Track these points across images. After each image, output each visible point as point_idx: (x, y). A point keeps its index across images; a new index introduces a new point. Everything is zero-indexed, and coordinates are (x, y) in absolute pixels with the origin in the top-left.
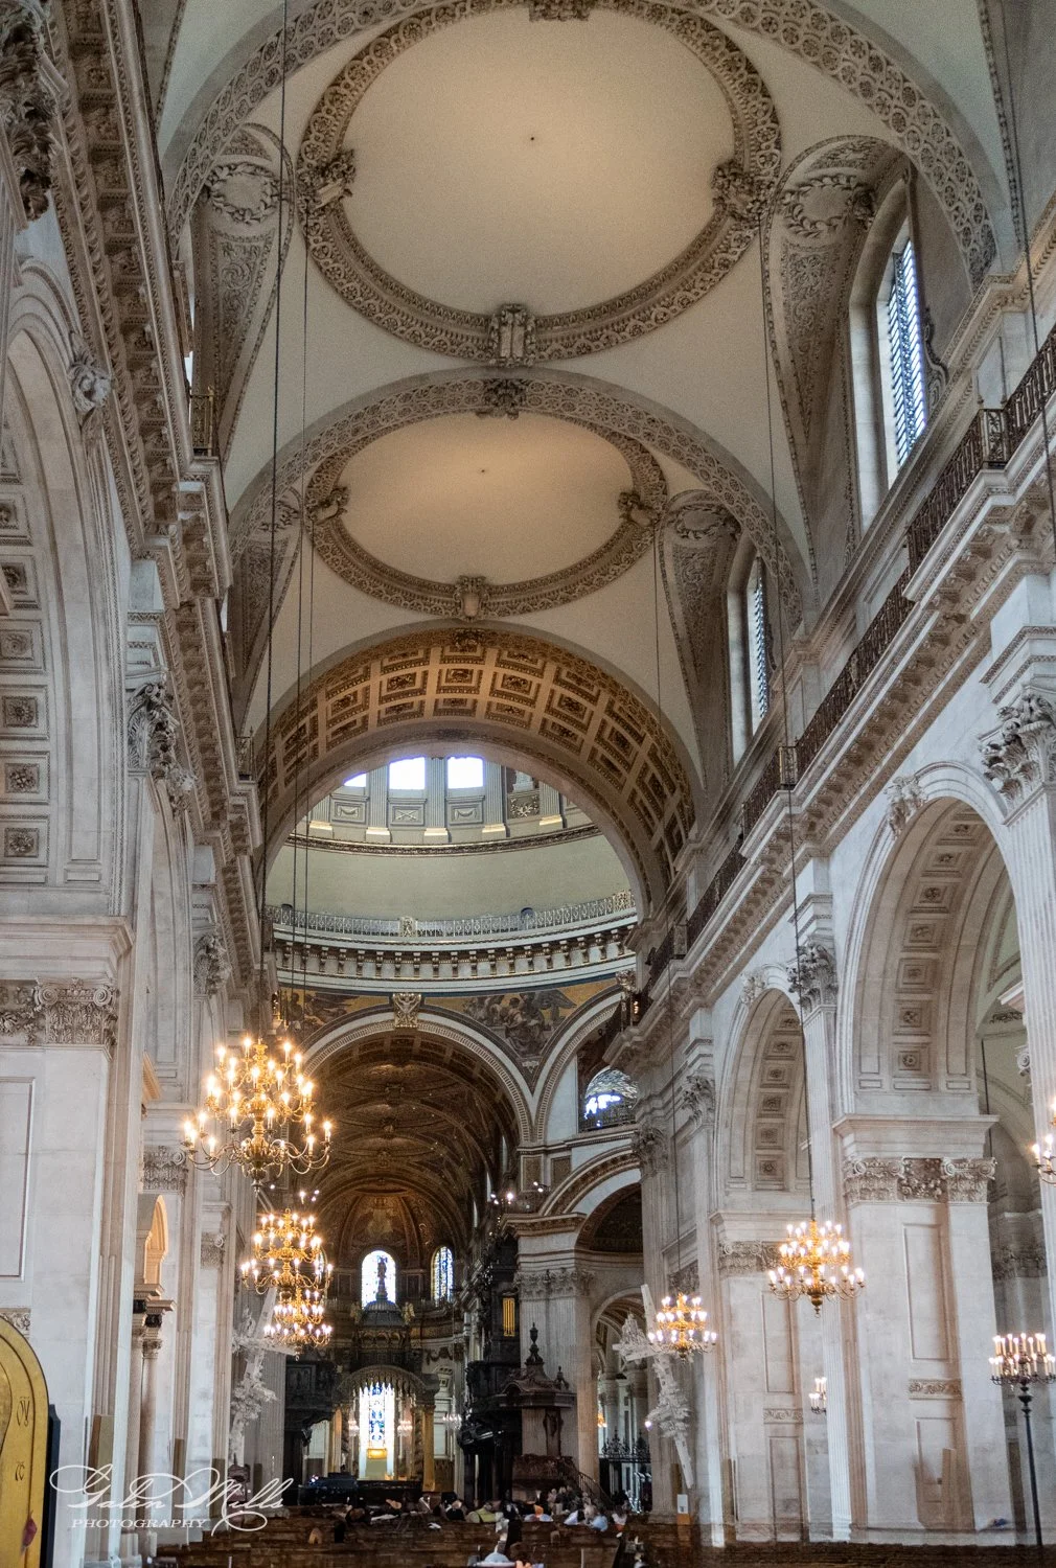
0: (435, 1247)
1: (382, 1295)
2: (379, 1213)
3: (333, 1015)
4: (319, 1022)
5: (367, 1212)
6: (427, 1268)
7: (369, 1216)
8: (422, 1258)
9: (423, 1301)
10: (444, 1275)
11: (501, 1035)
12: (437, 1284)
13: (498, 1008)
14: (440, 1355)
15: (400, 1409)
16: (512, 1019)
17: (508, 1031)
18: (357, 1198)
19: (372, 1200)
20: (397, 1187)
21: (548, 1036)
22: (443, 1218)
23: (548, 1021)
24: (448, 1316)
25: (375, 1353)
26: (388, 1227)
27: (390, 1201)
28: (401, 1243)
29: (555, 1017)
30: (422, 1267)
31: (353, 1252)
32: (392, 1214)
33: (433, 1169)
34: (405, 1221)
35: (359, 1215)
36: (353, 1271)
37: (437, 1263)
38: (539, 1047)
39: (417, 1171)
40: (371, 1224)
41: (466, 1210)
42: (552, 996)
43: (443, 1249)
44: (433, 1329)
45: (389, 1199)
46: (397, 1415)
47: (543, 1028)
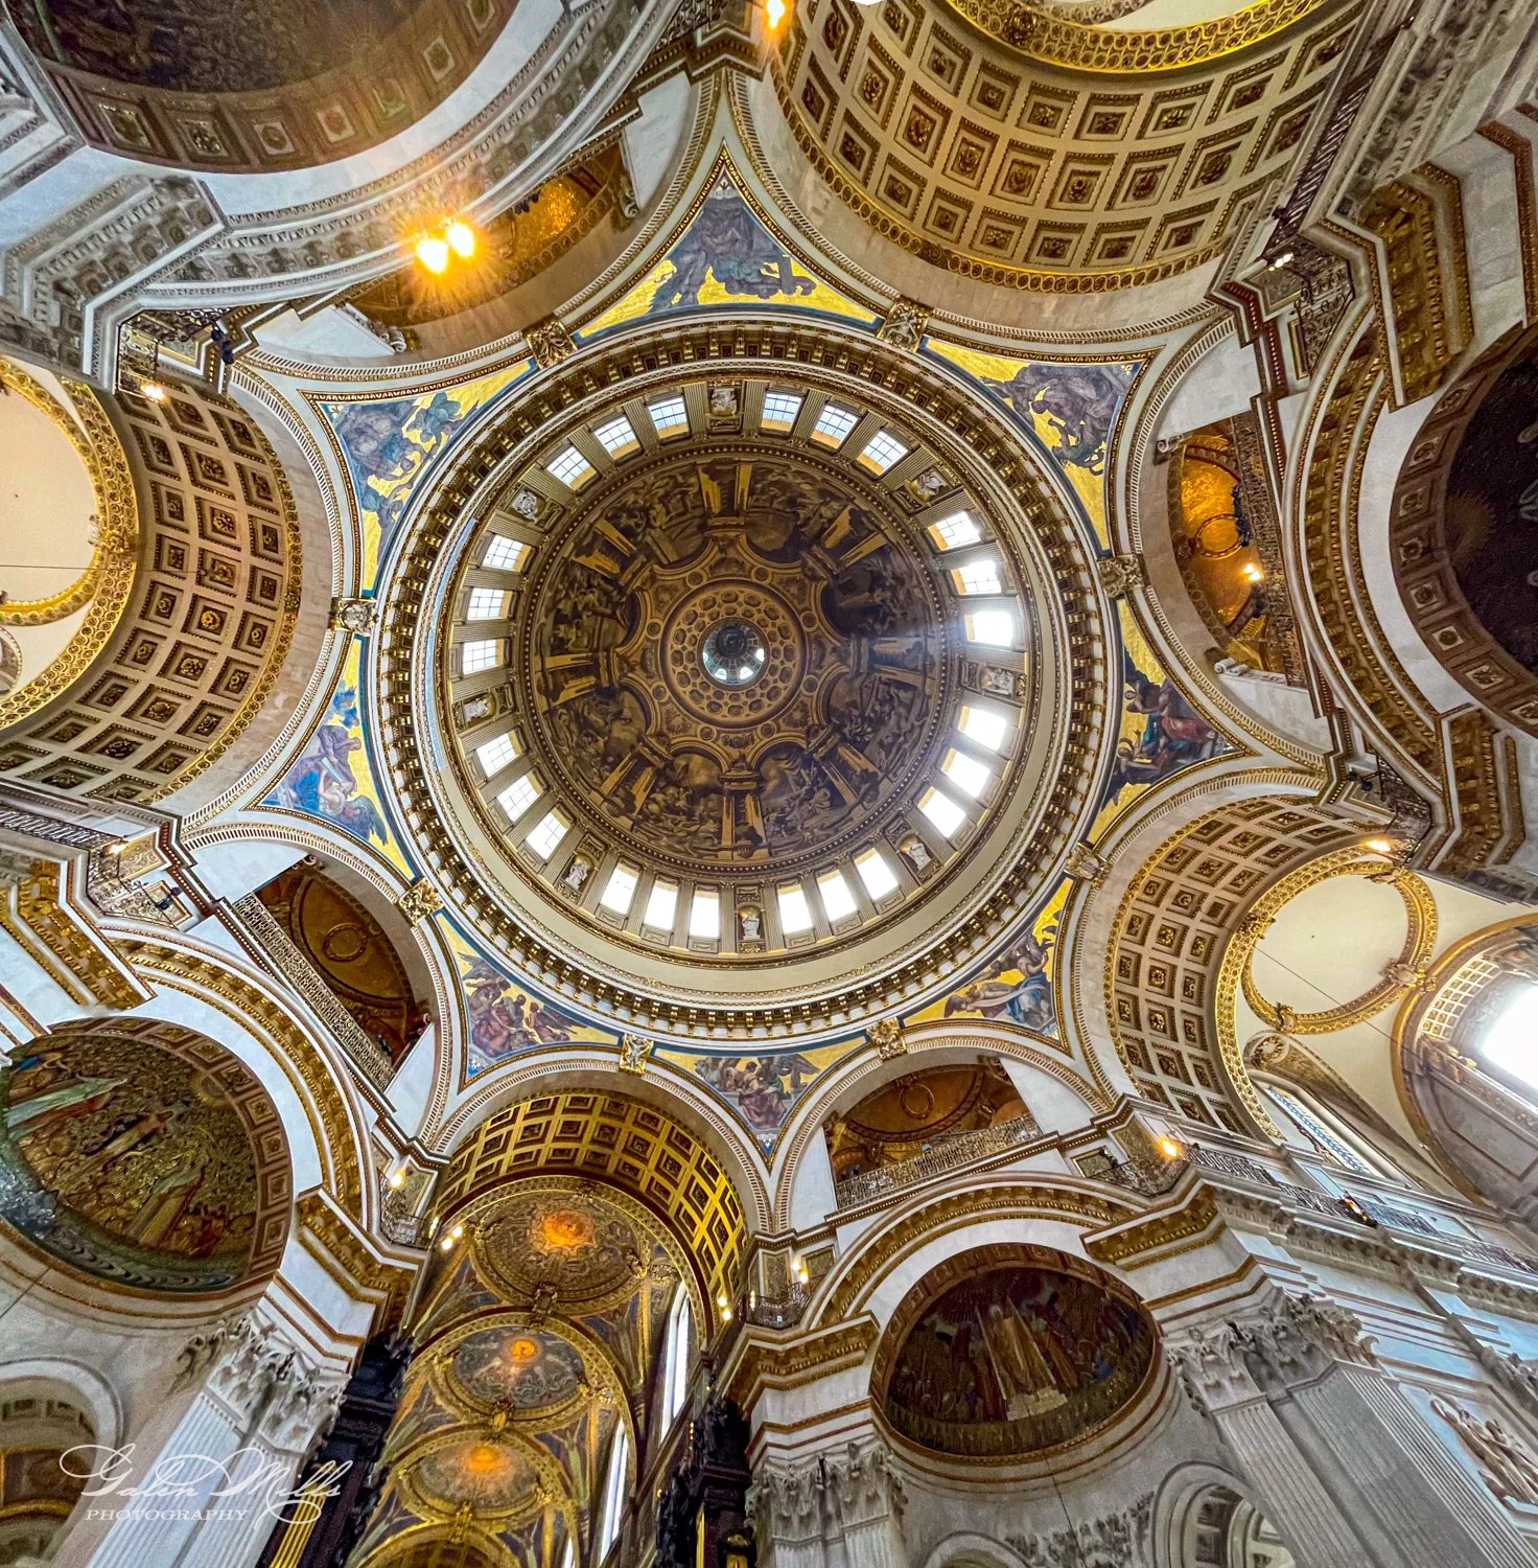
3: (554, 1036)
4: (537, 1038)
11: (734, 1102)
13: (733, 1071)
16: (747, 1085)
17: (742, 1098)
21: (788, 1105)
23: (787, 1088)
29: (795, 1083)
33: (516, 1548)
38: (776, 1119)
42: (793, 1060)
47: (782, 1096)
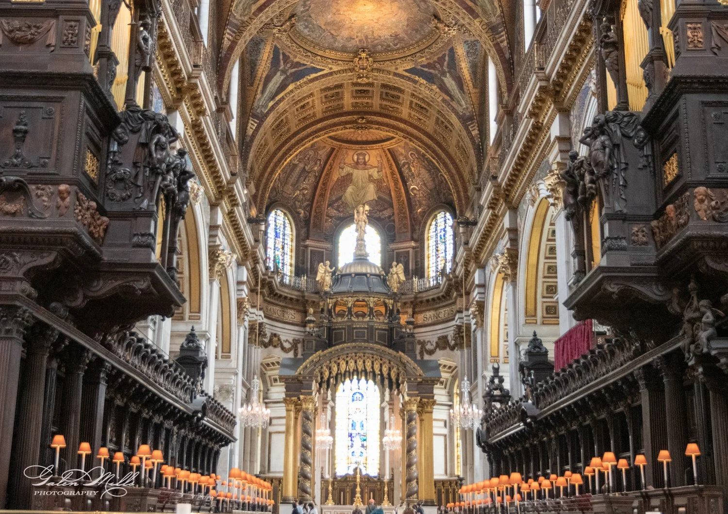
0: (430, 213)
1: (361, 258)
2: (359, 175)
5: (344, 173)
6: (420, 240)
7: (347, 180)
8: (413, 230)
9: (415, 280)
10: (441, 247)
12: (432, 260)
14: (438, 346)
15: (387, 418)
18: (333, 149)
19: (351, 156)
20: (383, 133)
22: (443, 171)
24: (447, 294)
25: (351, 329)
26: (371, 193)
27: (373, 156)
28: (387, 213)
30: (412, 239)
31: (327, 224)
32: (376, 175)
33: (430, 78)
34: (392, 185)
35: (335, 177)
36: (328, 246)
37: (432, 233)
39: (407, 86)
40: (350, 190)
41: (475, 132)
43: (440, 216)
44: (429, 314)
45: (373, 153)
46: (383, 425)
